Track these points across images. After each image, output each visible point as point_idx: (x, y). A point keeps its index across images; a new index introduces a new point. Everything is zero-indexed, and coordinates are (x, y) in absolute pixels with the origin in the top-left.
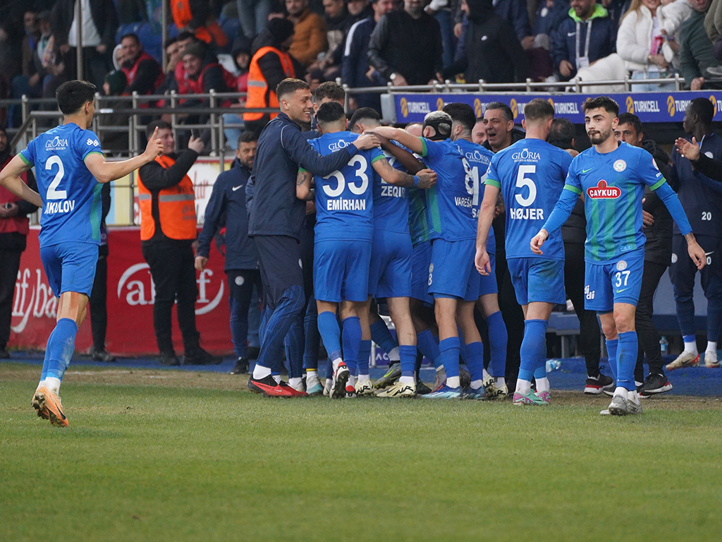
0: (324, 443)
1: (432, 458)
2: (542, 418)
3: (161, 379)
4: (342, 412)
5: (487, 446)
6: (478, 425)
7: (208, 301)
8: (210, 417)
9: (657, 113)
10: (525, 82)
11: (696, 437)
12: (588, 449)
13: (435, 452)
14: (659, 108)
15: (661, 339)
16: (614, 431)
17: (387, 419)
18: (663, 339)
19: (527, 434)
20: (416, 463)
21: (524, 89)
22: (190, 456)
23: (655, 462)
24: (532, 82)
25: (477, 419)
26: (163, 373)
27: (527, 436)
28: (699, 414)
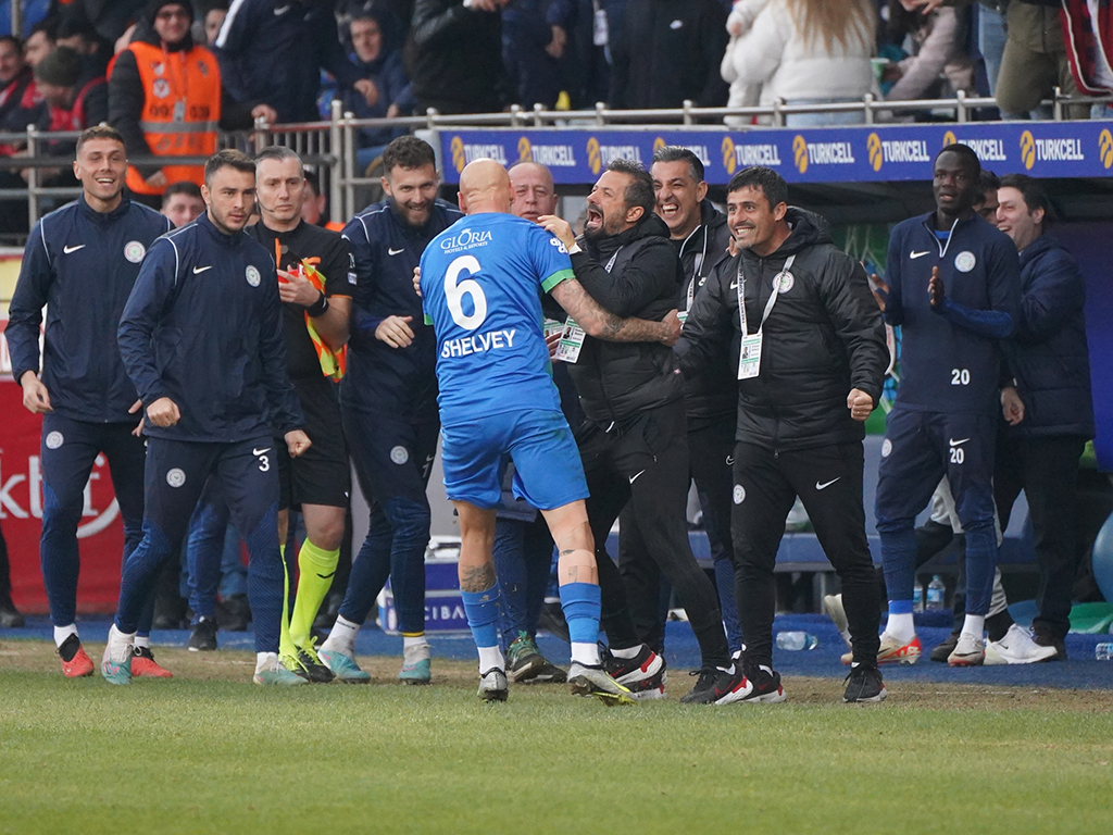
0: (311, 773)
1: (510, 801)
2: (712, 726)
3: (10, 657)
4: (344, 717)
5: (612, 779)
6: (595, 739)
7: (95, 513)
8: (100, 727)
9: (925, 162)
10: (681, 106)
11: (997, 761)
12: (797, 784)
13: (516, 790)
14: (928, 154)
15: (931, 580)
16: (845, 749)
17: (426, 730)
18: (936, 579)
19: (686, 755)
20: (481, 811)
21: (679, 120)
22: (63, 800)
23: (921, 807)
24: (693, 106)
25: (592, 728)
26: (13, 645)
27: (685, 759)
28: (1003, 718)
